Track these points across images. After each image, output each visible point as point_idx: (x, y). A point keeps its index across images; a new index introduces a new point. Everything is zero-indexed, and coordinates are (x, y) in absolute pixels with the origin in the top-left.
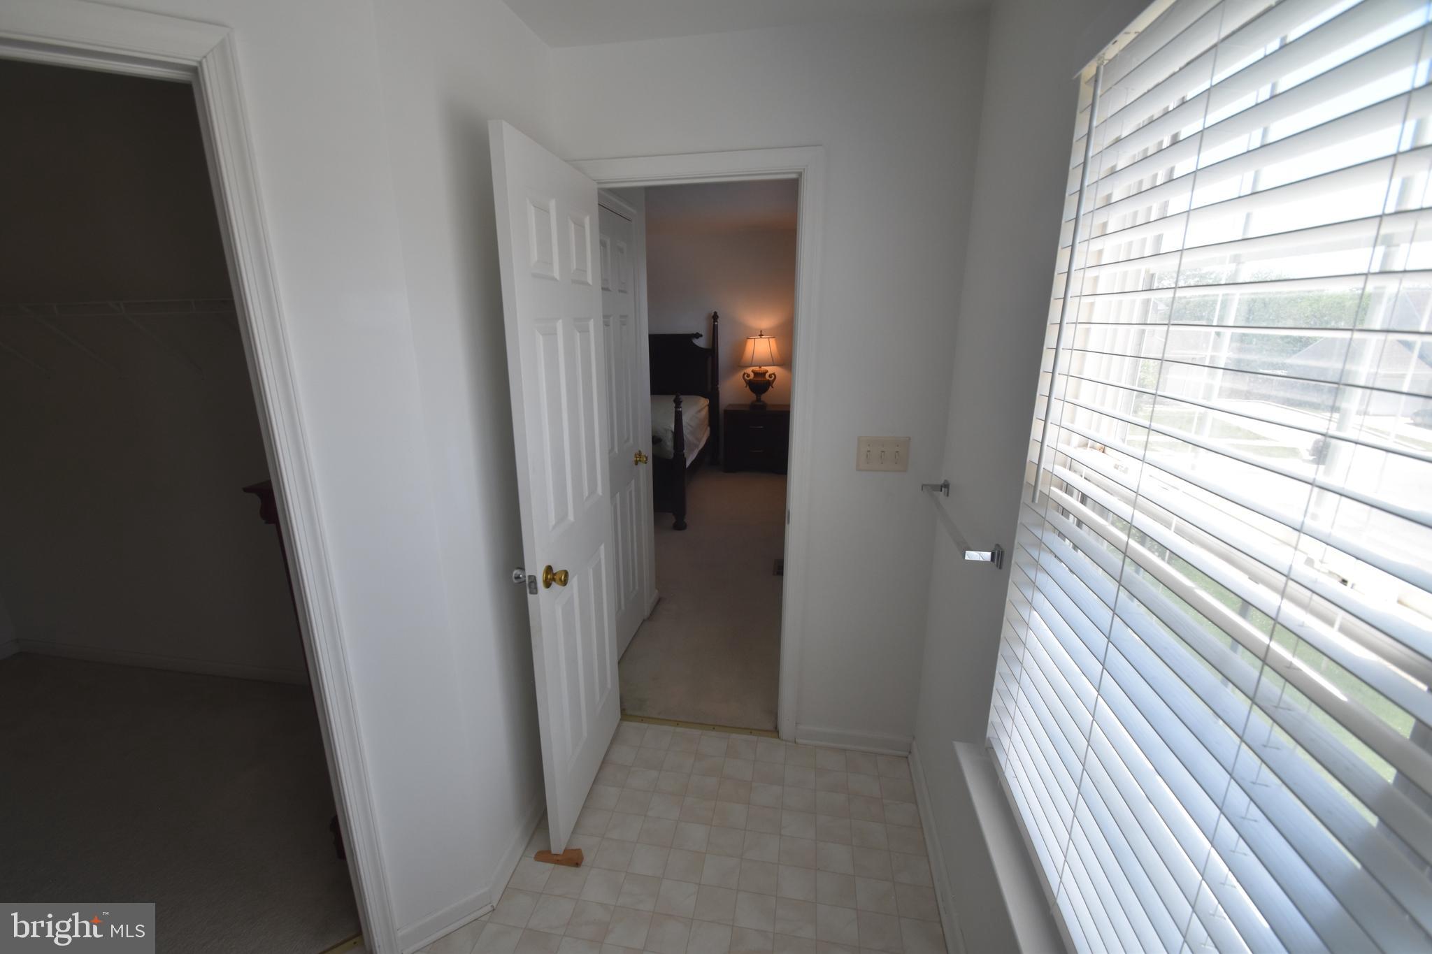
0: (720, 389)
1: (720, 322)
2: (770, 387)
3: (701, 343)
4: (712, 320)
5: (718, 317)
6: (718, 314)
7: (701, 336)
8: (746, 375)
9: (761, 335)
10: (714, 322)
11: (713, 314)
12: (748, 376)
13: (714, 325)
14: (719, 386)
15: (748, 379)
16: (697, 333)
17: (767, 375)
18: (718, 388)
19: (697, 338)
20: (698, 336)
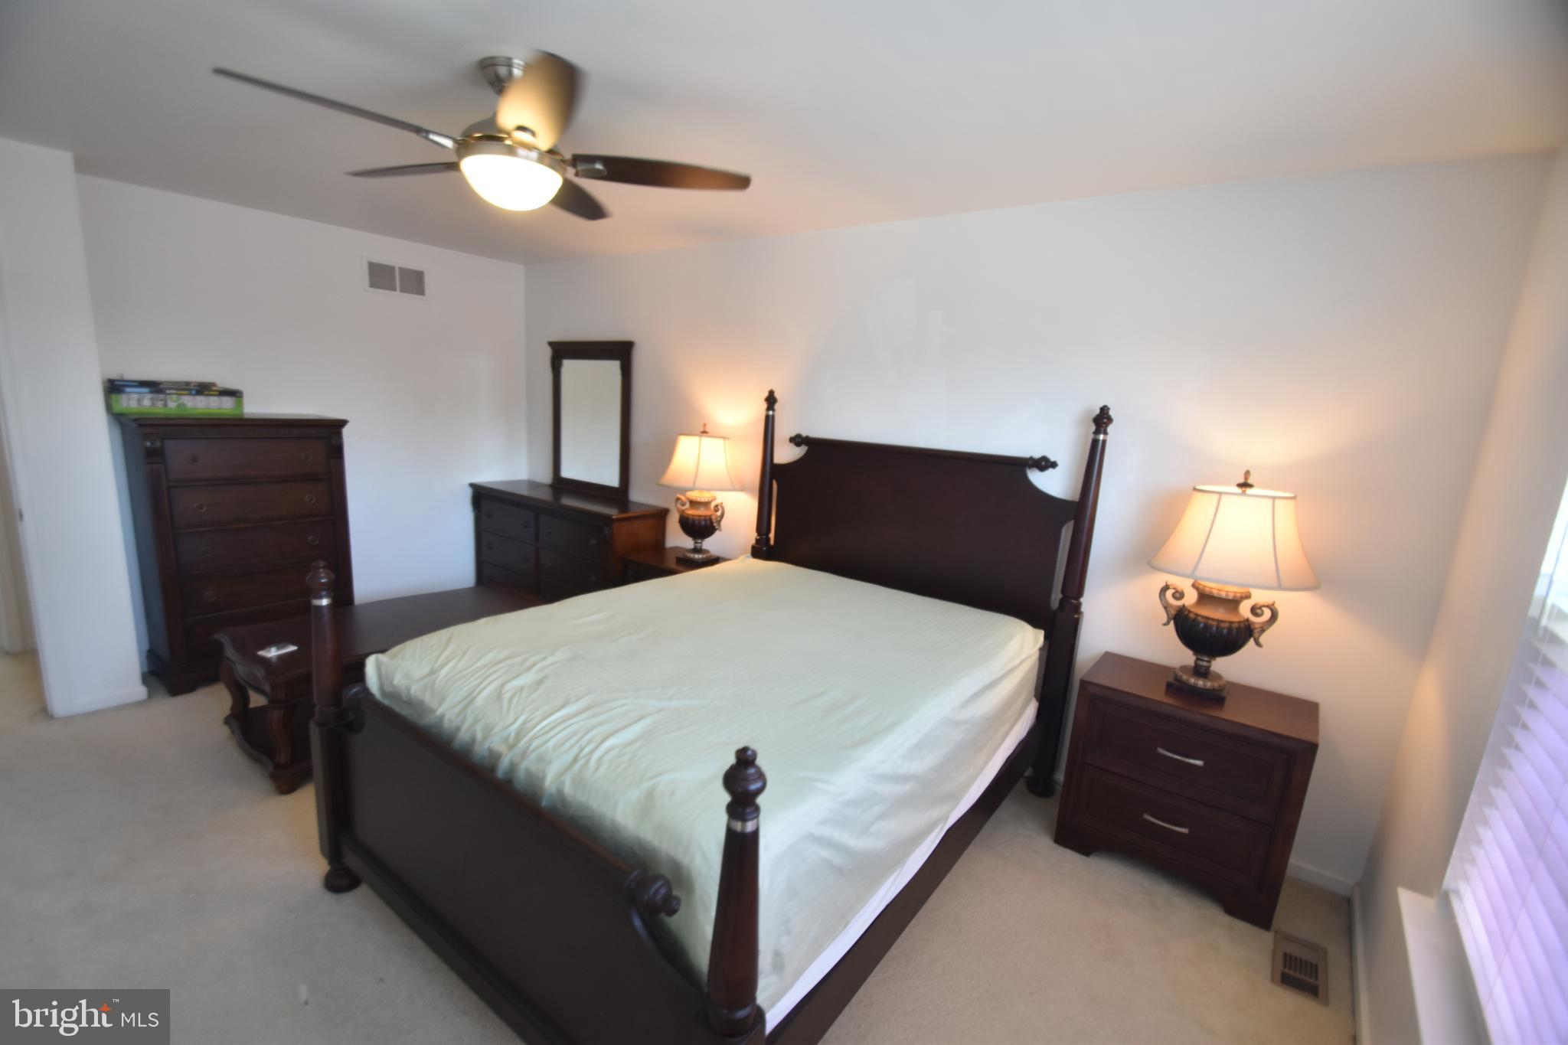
0: (1083, 609)
1: (1115, 437)
2: (1252, 641)
3: (1055, 484)
4: (1093, 428)
5: (1110, 420)
6: (1111, 413)
7: (1054, 465)
8: (1169, 593)
9: (1245, 485)
10: (1097, 432)
11: (1098, 412)
12: (1179, 595)
13: (1095, 442)
14: (1082, 600)
15: (1179, 603)
16: (1044, 459)
17: (1244, 610)
18: (1079, 605)
19: (1042, 469)
20: (1044, 464)
